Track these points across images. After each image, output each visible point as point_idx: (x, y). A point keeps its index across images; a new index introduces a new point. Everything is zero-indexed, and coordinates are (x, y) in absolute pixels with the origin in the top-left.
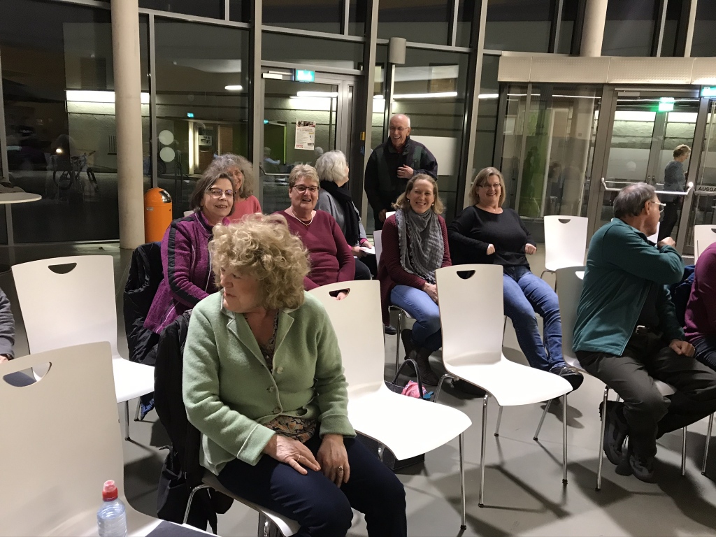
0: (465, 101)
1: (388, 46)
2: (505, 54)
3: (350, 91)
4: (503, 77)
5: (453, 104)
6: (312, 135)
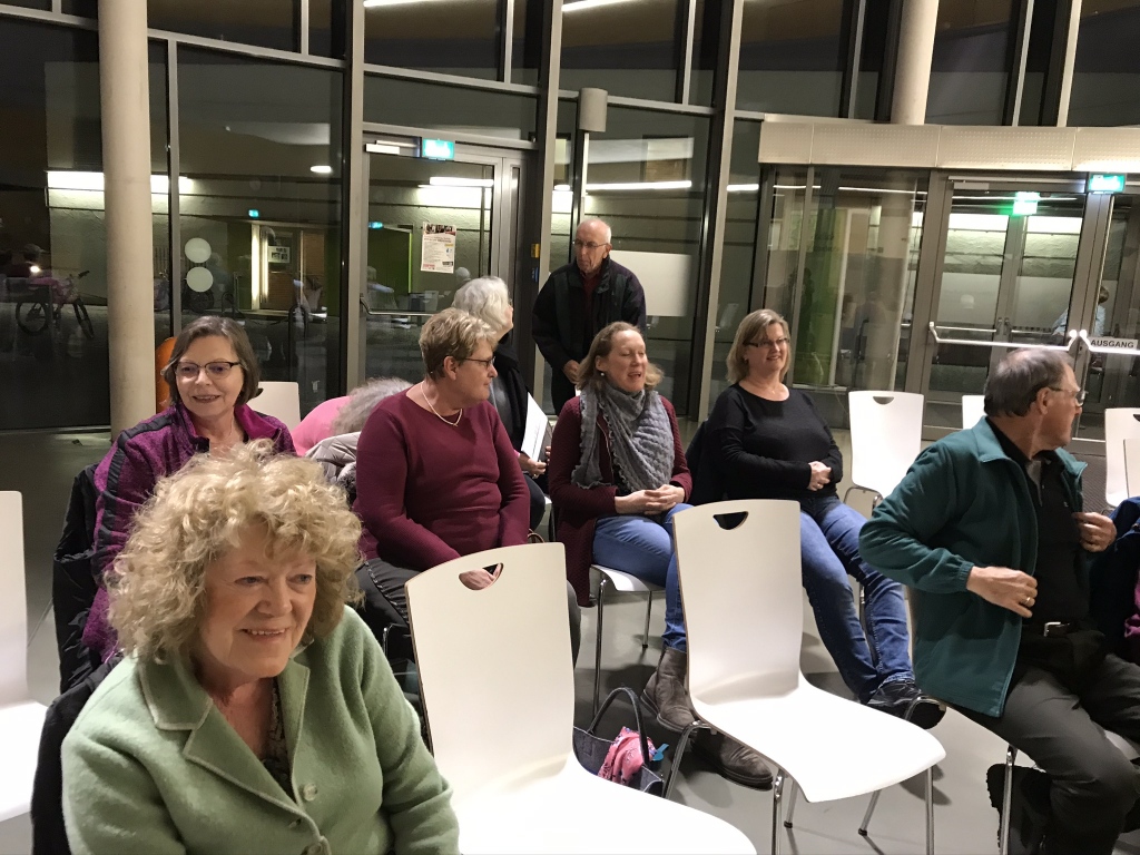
0: (705, 196)
1: (577, 102)
2: (770, 118)
3: (513, 177)
4: (767, 156)
5: (685, 200)
6: (450, 248)
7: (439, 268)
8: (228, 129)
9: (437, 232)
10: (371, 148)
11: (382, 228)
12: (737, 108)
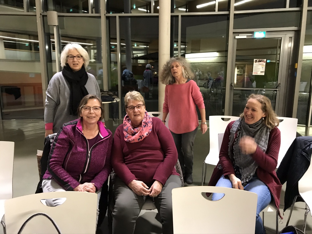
6: (263, 67)
7: (259, 73)
8: (223, 37)
9: (259, 62)
10: (237, 37)
11: (270, 62)
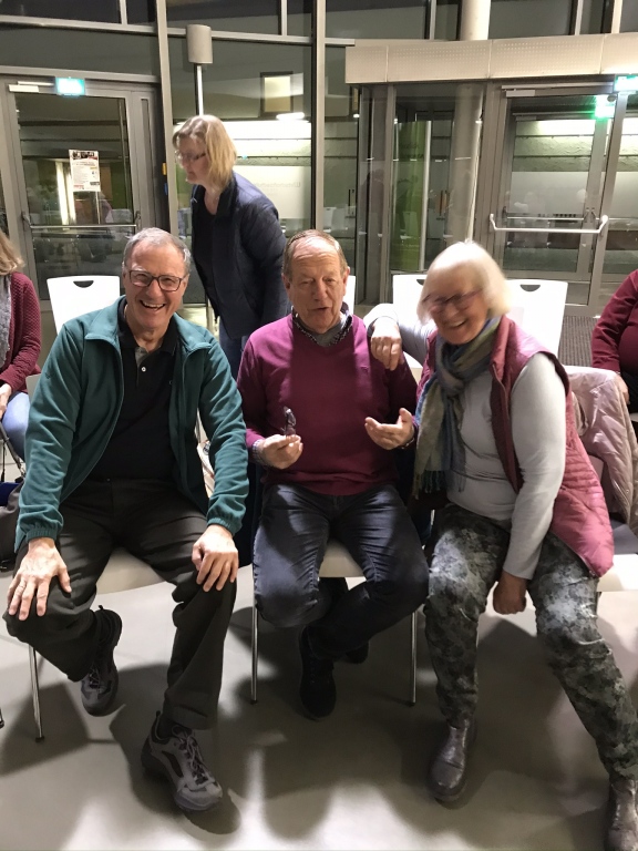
1: (185, 38)
4: (352, 77)
6: (94, 171)
7: (88, 187)
9: (82, 157)
10: (13, 88)
12: (328, 35)
